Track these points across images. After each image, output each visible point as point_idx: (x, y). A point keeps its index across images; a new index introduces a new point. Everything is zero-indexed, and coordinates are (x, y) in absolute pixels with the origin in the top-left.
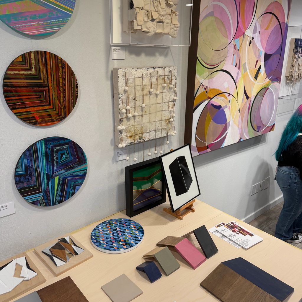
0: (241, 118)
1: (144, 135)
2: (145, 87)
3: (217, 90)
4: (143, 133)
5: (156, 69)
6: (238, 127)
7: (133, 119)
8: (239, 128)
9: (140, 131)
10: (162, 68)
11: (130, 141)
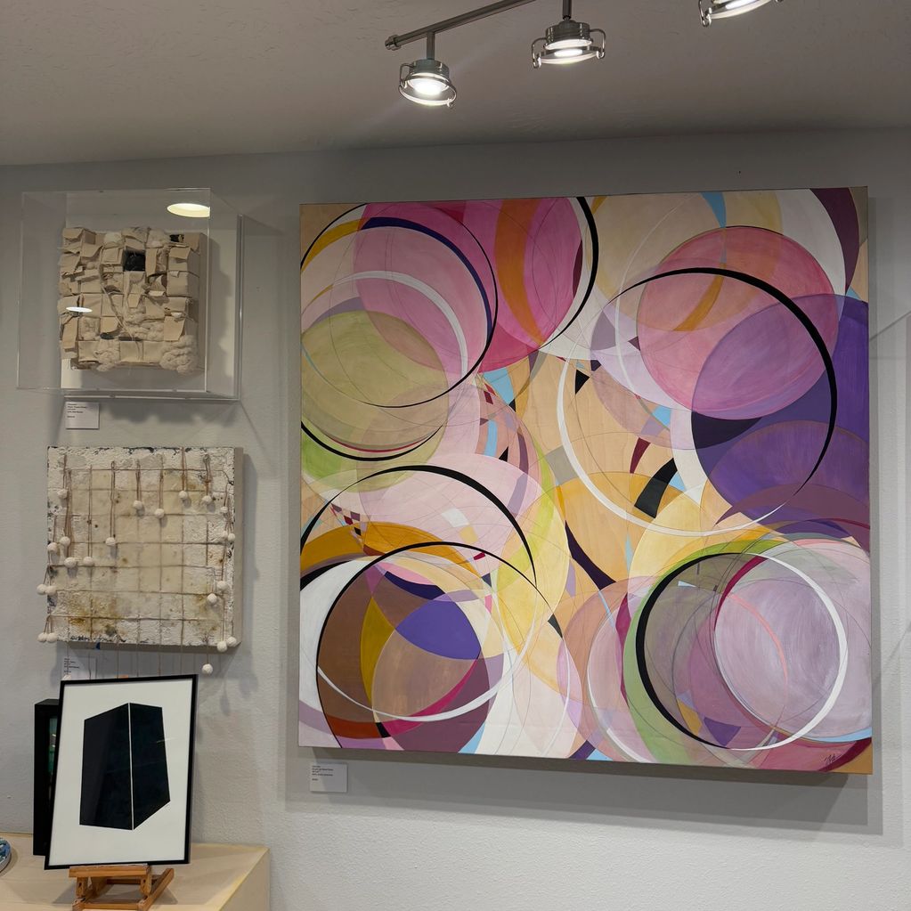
0: (576, 657)
1: (120, 626)
2: (122, 494)
3: (408, 531)
4: (117, 619)
5: (156, 453)
6: (562, 689)
7: (86, 574)
8: (563, 694)
9: (107, 608)
10: (177, 451)
11: (77, 631)
